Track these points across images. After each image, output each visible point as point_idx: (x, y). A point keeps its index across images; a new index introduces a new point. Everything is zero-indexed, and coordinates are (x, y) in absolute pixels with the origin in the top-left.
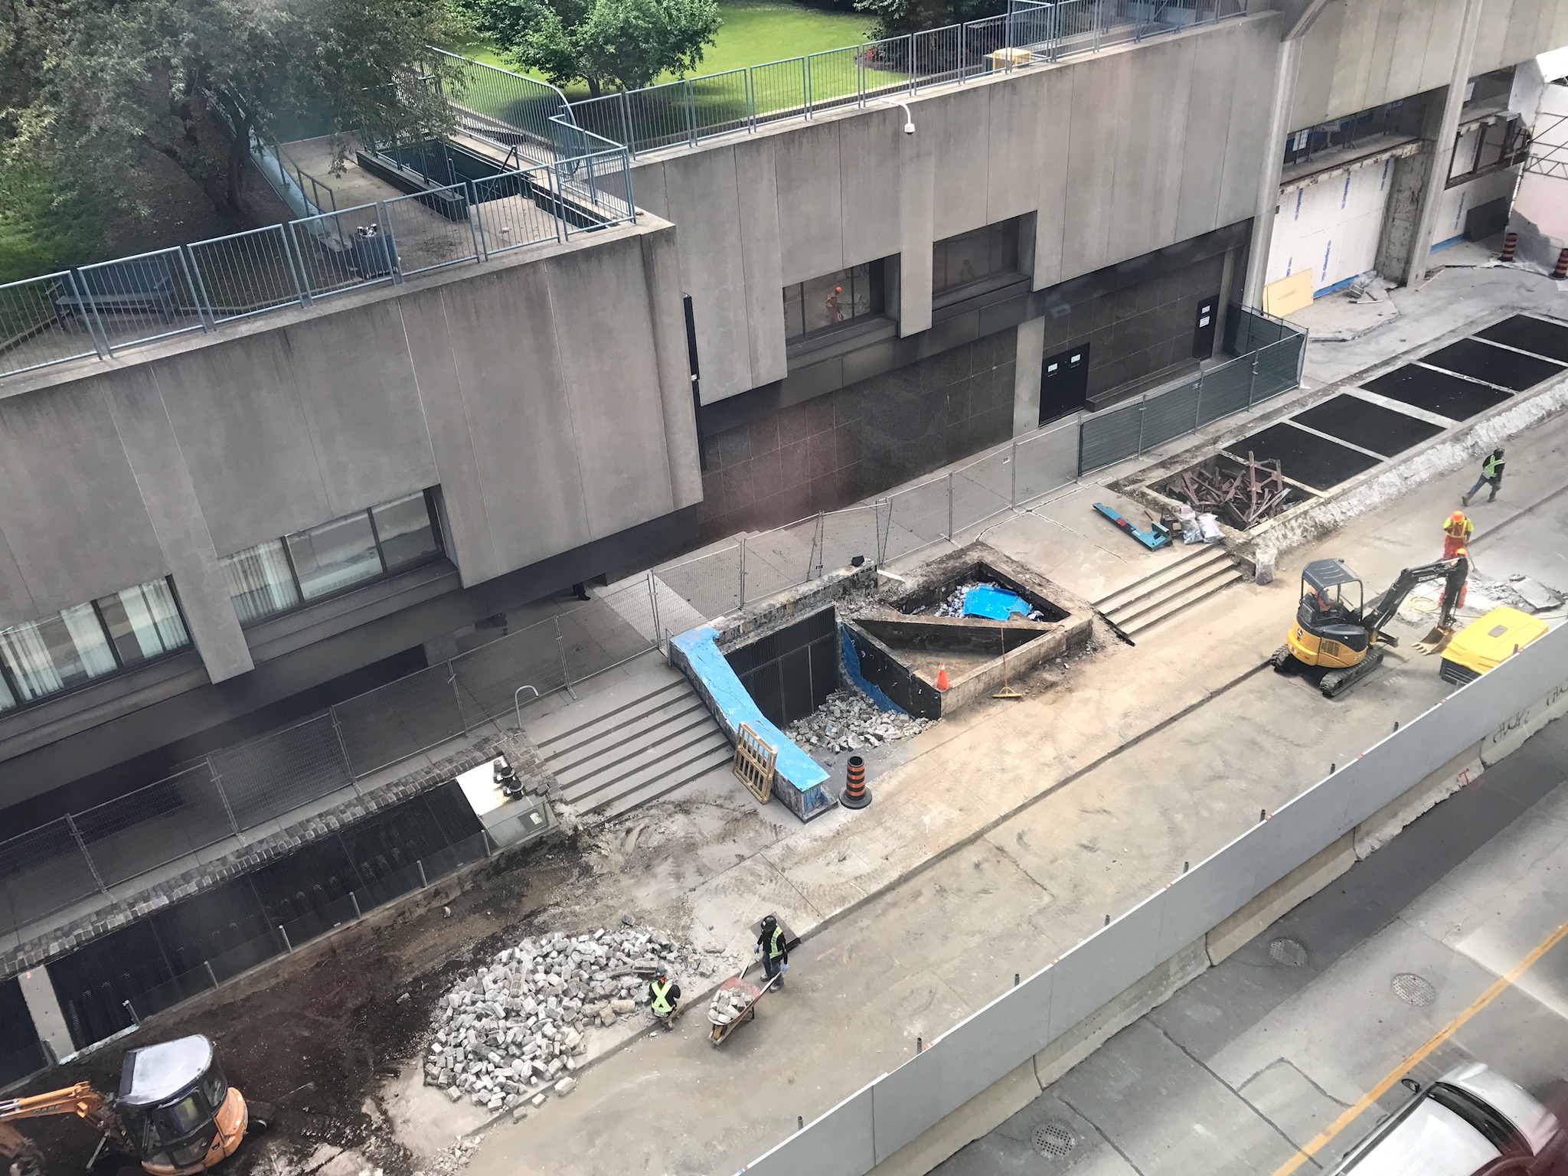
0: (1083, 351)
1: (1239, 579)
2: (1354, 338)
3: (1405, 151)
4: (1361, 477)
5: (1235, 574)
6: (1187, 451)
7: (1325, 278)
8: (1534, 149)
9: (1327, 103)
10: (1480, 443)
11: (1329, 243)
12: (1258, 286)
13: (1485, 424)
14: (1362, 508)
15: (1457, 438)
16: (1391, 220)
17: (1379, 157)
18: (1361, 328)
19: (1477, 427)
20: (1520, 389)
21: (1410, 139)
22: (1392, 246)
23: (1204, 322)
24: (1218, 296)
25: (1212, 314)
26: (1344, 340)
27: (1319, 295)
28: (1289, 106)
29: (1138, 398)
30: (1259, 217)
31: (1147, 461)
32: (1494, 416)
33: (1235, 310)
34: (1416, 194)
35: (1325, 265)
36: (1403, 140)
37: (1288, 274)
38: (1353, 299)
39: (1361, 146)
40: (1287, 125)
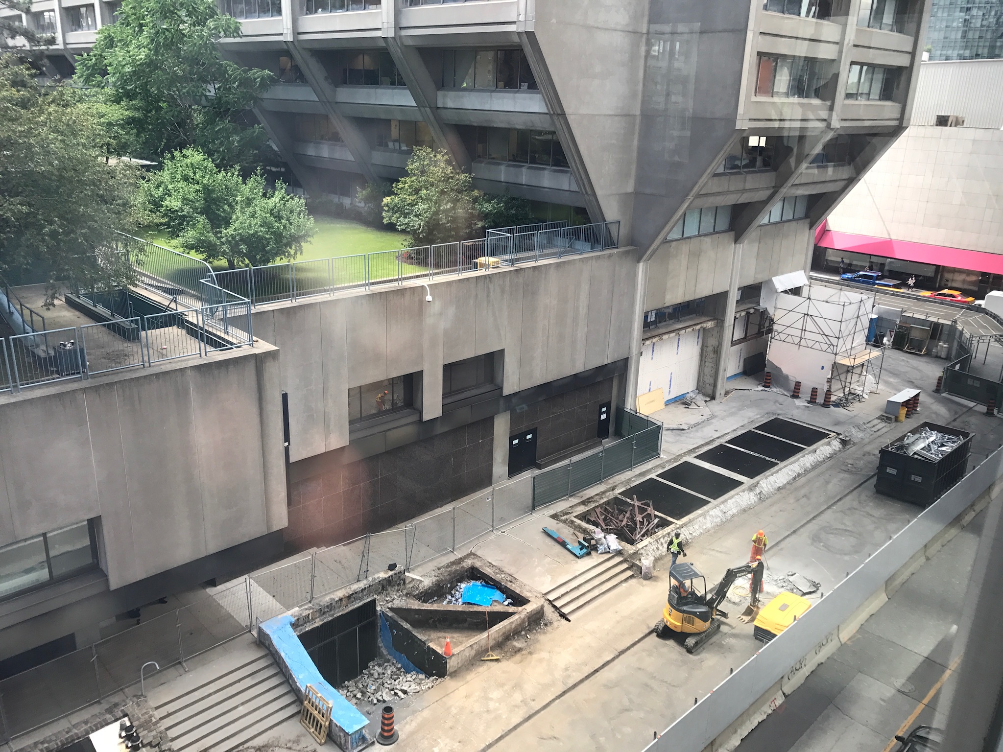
0: (534, 432)
1: (632, 577)
2: (689, 429)
3: (708, 325)
4: (699, 511)
5: (629, 573)
6: (597, 495)
7: (671, 393)
8: (775, 327)
9: (664, 297)
10: (763, 491)
11: (671, 373)
12: (633, 397)
13: (765, 480)
14: (701, 531)
15: (751, 489)
16: (704, 362)
17: (694, 327)
18: (692, 423)
19: (761, 482)
20: (782, 460)
21: (710, 318)
22: (705, 376)
23: (603, 417)
24: (610, 402)
25: (608, 412)
26: (683, 430)
27: (668, 403)
28: (644, 296)
29: (566, 462)
30: (631, 357)
31: (574, 501)
32: (769, 476)
33: (620, 410)
34: (716, 348)
35: (670, 386)
36: (707, 319)
37: (650, 390)
38: (687, 406)
39: (685, 321)
40: (643, 307)
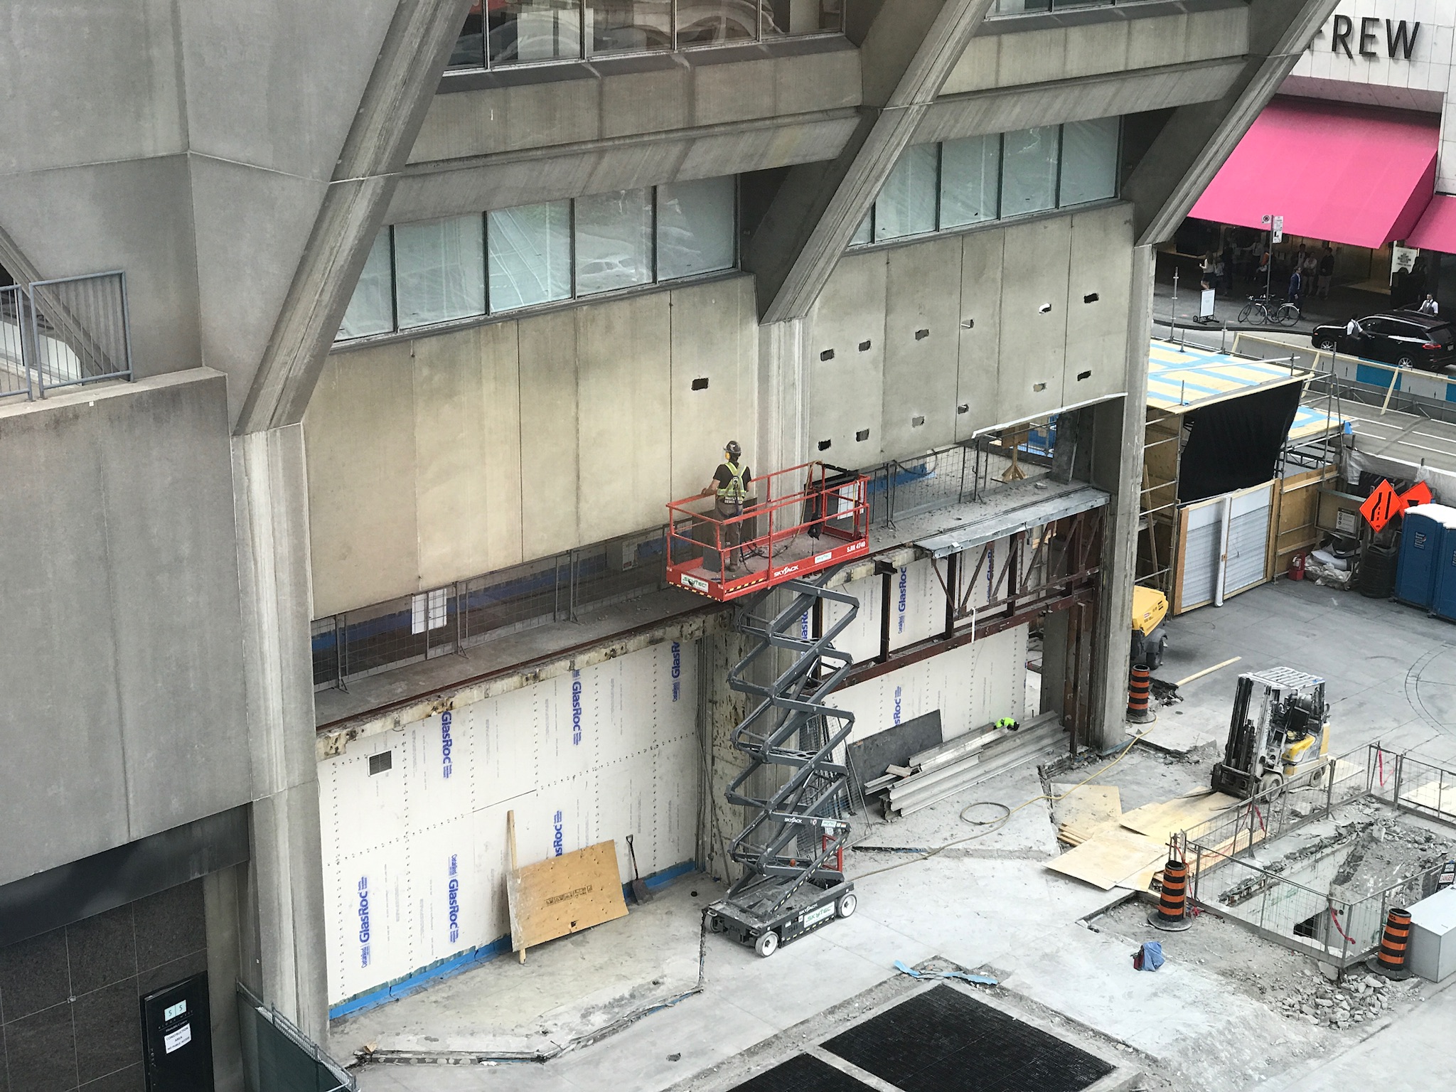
9: (413, 555)
11: (558, 816)
12: (304, 949)
16: (707, 758)
23: (176, 1041)
24: (204, 977)
25: (197, 1018)
26: (542, 1059)
30: (269, 802)
33: (251, 1006)
40: (301, 603)
